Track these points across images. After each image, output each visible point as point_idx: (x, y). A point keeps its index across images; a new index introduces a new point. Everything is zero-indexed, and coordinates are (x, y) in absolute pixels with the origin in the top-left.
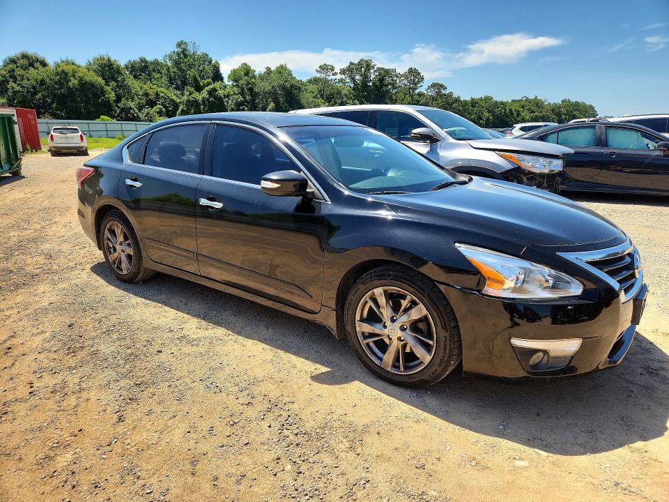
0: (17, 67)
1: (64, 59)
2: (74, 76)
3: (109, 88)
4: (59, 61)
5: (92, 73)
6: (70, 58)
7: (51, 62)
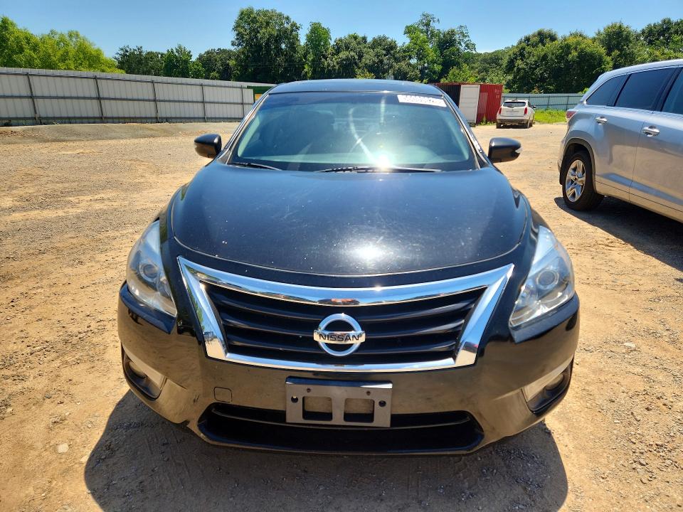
0: (528, 45)
1: (573, 32)
2: (576, 49)
3: (609, 59)
4: (568, 34)
5: (597, 44)
6: (579, 31)
7: (560, 36)
